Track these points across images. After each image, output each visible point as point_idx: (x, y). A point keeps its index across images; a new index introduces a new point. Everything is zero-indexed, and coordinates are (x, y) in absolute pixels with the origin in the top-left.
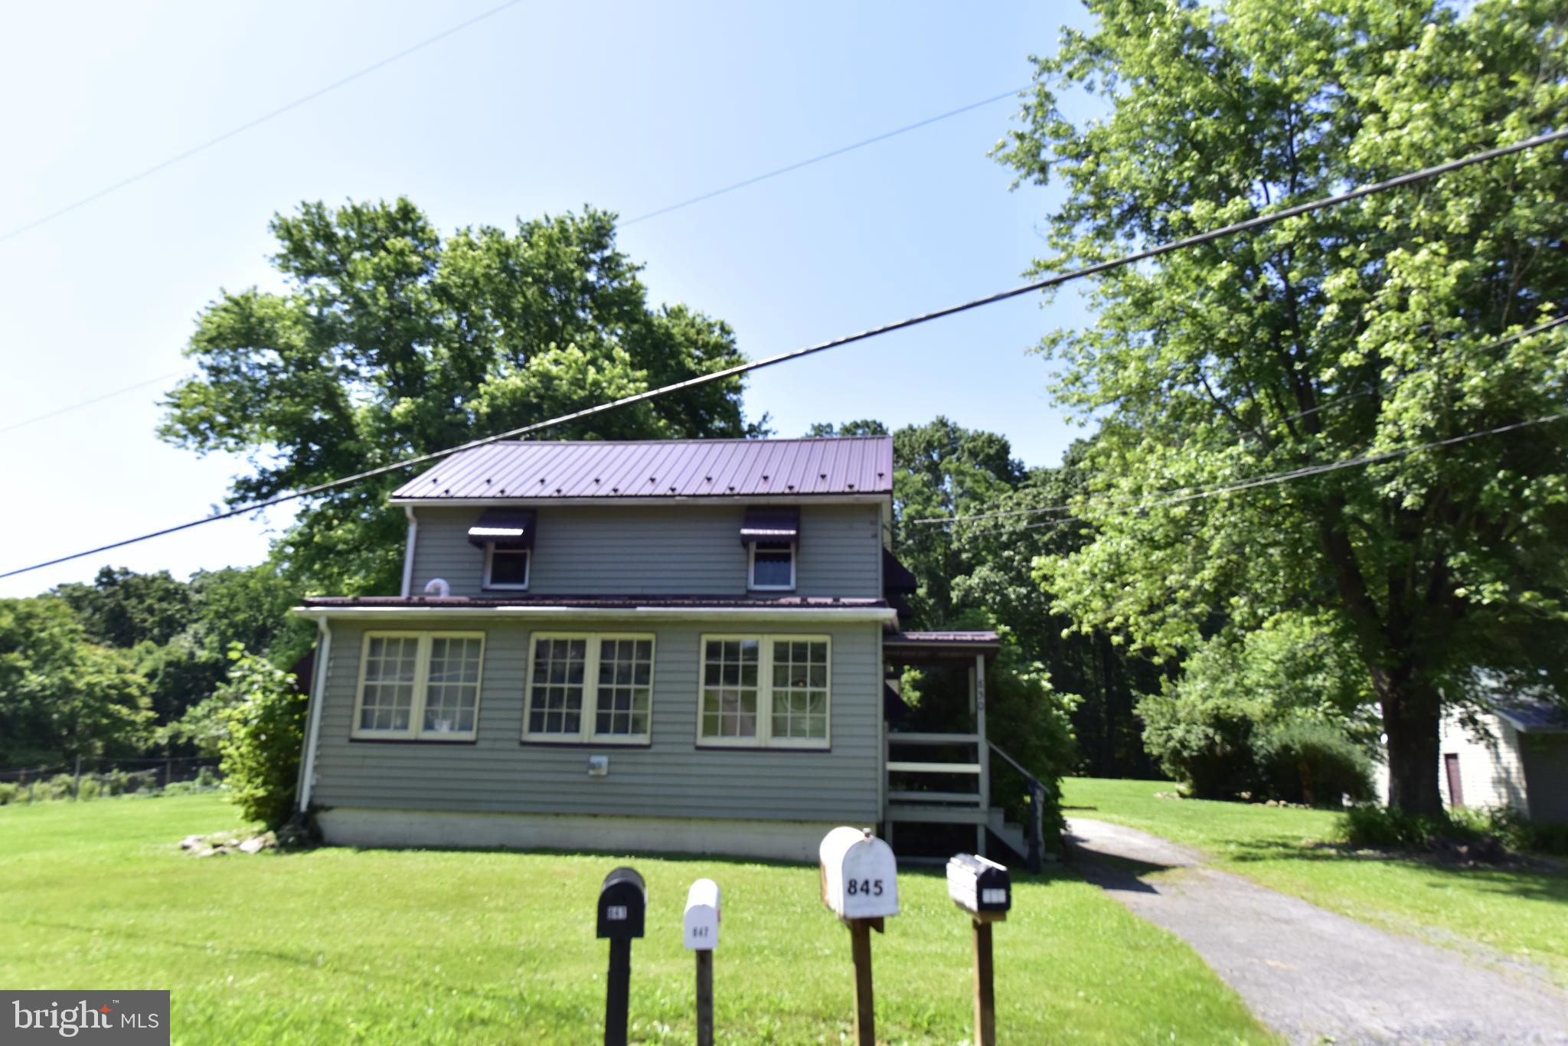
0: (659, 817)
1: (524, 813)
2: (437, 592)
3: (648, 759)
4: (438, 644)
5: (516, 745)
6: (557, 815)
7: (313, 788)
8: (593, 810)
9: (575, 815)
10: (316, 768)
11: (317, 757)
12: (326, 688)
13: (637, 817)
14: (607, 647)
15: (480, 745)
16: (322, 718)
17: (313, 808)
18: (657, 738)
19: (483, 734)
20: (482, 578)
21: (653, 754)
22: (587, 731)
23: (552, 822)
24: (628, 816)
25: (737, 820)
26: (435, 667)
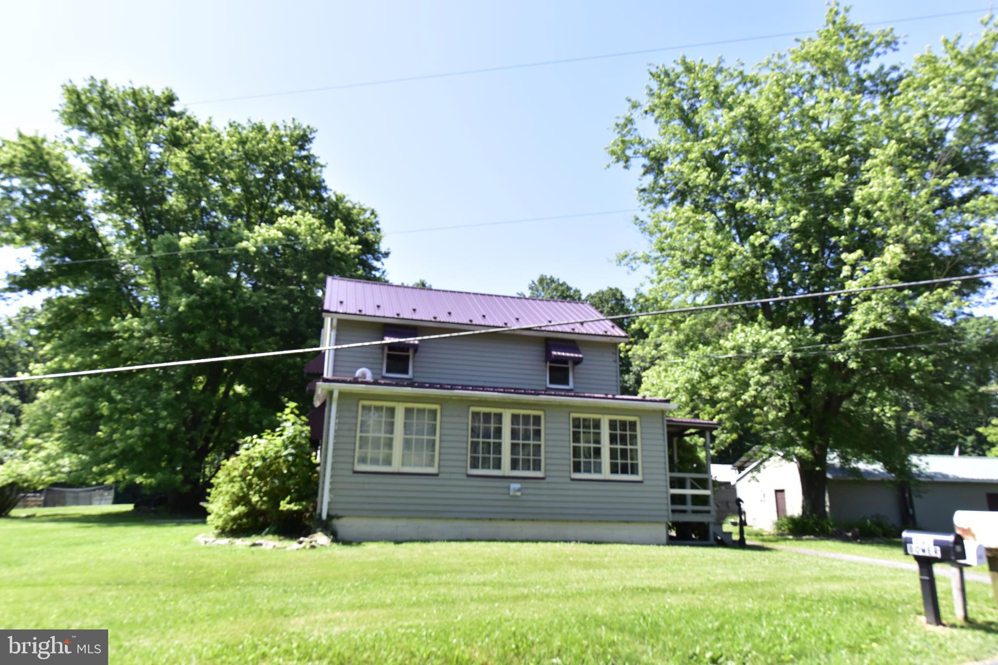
0: (550, 520)
1: (470, 519)
2: (364, 376)
3: (545, 486)
4: (408, 411)
5: (464, 477)
6: (490, 519)
7: (329, 503)
8: (512, 516)
9: (501, 519)
10: (331, 490)
11: (331, 483)
12: (335, 437)
13: (537, 520)
14: (515, 418)
15: (441, 476)
16: (334, 457)
17: (330, 517)
18: (549, 474)
19: (443, 470)
20: (381, 369)
21: (548, 483)
22: (506, 469)
23: (487, 524)
24: (533, 520)
25: (594, 521)
26: (407, 427)
